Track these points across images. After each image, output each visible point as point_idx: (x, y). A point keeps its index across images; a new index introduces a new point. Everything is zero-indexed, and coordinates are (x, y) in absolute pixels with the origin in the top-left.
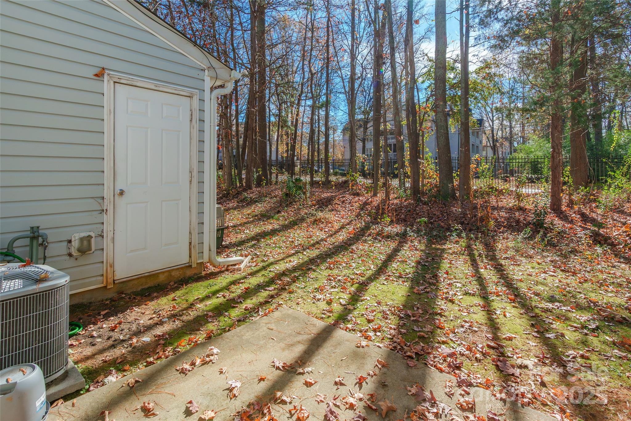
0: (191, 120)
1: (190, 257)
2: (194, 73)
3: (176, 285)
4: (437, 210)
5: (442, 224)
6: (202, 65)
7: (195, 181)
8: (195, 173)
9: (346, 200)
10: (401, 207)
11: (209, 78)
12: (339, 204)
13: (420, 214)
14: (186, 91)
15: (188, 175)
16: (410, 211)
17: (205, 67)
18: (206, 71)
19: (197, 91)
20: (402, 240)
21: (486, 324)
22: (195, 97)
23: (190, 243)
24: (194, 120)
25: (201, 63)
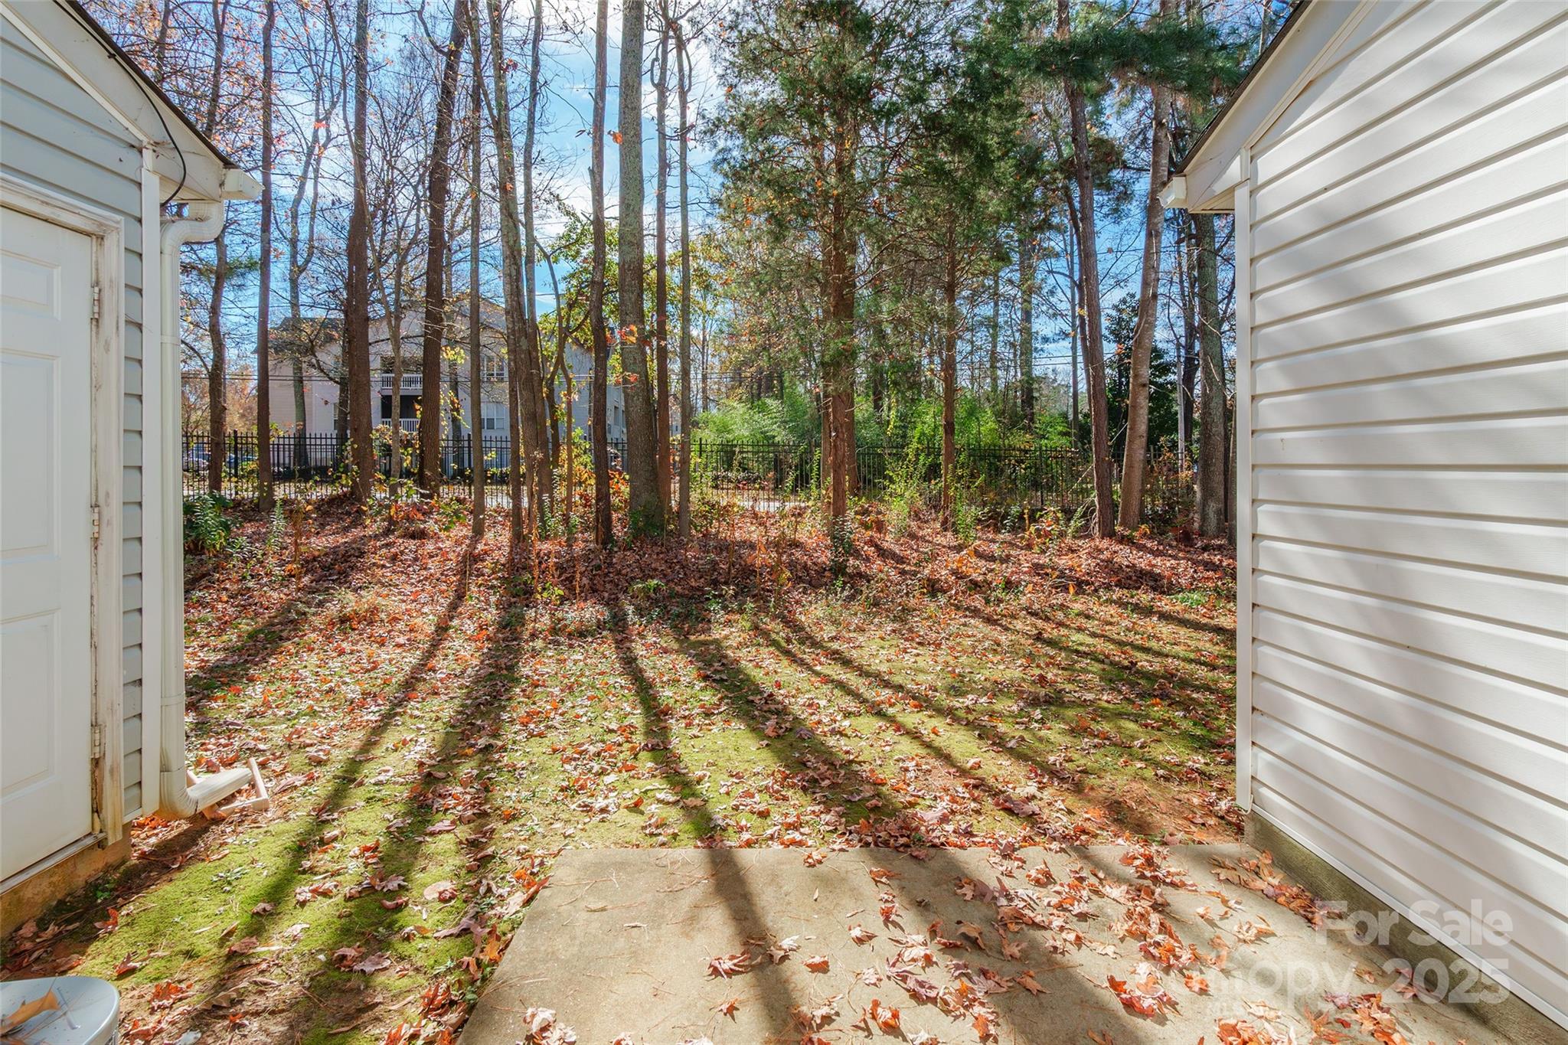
0: (96, 321)
1: (96, 810)
2: (108, 153)
3: (52, 929)
4: (657, 560)
5: (678, 589)
6: (132, 129)
7: (113, 537)
8: (114, 511)
9: (402, 553)
10: (573, 559)
11: (156, 179)
12: (383, 566)
13: (624, 572)
14: (83, 215)
15: (83, 516)
16: (599, 568)
17: (145, 140)
18: (148, 154)
19: (118, 217)
20: (619, 638)
21: (928, 754)
22: (111, 241)
23: (96, 763)
24: (108, 321)
25: (134, 122)
